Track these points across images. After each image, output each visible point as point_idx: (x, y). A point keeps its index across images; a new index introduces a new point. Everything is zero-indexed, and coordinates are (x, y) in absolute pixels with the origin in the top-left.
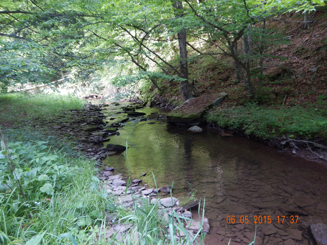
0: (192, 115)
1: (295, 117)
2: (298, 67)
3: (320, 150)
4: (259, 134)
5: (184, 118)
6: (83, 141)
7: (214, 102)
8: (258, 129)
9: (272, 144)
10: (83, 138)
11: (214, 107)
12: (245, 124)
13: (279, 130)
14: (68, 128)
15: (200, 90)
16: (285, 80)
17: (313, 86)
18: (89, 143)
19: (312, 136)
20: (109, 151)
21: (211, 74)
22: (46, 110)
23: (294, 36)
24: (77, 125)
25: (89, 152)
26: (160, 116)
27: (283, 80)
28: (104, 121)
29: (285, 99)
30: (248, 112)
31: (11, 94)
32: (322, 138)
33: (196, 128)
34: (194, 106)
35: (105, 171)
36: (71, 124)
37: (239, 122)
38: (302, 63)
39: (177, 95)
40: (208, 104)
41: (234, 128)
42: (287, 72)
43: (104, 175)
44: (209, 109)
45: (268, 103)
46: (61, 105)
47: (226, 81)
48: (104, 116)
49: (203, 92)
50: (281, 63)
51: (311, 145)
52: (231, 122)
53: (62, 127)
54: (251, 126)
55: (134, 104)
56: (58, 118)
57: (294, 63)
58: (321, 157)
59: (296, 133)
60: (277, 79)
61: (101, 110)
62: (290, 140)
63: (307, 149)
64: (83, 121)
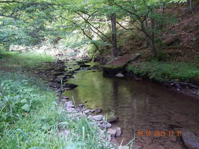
0: (118, 67)
1: (180, 69)
2: (185, 37)
3: (194, 88)
4: (158, 78)
5: (113, 69)
6: (51, 81)
7: (132, 59)
8: (157, 76)
9: (165, 85)
10: (52, 79)
11: (131, 62)
12: (150, 72)
13: (170, 77)
14: (43, 73)
15: (124, 52)
16: (176, 46)
17: (193, 49)
18: (55, 82)
19: (189, 80)
20: (66, 87)
21: (131, 42)
22: (31, 62)
23: (183, 18)
24: (49, 71)
25: (55, 87)
26: (99, 67)
27: (175, 46)
28: (65, 69)
29: (175, 57)
30: (152, 65)
31: (11, 52)
32: (196, 81)
33: (120, 75)
34: (119, 62)
35: (63, 99)
36: (45, 71)
37: (146, 71)
38: (187, 35)
39: (110, 55)
40: (128, 60)
41: (143, 75)
42: (177, 41)
43: (62, 101)
44: (129, 63)
45: (165, 60)
46: (40, 59)
47: (140, 46)
48: (66, 67)
49: (126, 53)
50: (174, 35)
51: (188, 85)
52: (141, 71)
53: (40, 73)
54: (153, 74)
55: (85, 59)
56: (38, 67)
57: (182, 35)
58: (195, 93)
59: (180, 78)
60: (171, 45)
61: (64, 63)
62: (176, 82)
63: (186, 88)
64: (53, 69)
